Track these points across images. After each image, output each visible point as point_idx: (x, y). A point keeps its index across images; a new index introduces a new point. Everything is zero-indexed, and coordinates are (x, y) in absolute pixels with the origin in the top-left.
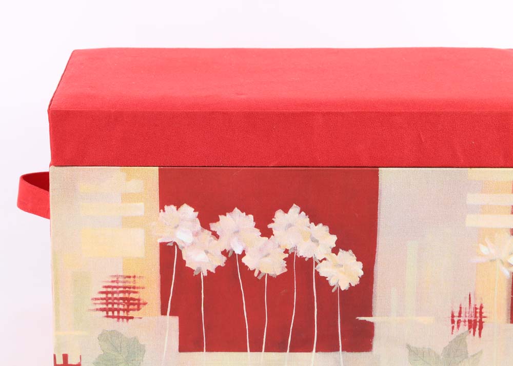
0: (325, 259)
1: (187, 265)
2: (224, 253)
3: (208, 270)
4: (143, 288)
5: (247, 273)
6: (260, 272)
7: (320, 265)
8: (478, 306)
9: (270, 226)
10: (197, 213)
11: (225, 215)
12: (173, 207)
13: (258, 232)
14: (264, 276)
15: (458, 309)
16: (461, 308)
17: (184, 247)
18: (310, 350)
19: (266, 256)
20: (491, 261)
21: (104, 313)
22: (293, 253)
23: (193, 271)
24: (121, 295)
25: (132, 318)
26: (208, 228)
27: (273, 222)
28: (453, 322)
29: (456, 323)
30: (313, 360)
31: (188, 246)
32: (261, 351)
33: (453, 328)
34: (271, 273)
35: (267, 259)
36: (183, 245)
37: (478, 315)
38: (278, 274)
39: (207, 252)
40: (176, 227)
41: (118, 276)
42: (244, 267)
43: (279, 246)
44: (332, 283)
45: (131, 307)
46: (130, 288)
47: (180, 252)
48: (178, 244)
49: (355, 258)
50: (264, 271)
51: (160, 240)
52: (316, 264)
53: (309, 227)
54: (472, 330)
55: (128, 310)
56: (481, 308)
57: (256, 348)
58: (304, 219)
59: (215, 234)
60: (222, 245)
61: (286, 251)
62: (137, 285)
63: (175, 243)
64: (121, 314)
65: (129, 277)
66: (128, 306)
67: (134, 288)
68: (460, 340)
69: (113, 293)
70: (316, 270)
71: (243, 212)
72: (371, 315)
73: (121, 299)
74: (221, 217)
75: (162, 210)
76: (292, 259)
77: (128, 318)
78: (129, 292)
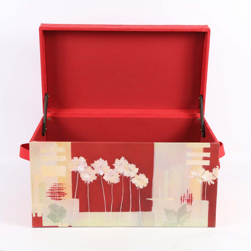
0: (134, 177)
1: (82, 180)
2: (96, 175)
3: (90, 181)
4: (65, 188)
5: (105, 182)
6: (110, 182)
7: (132, 179)
8: (191, 194)
9: (113, 165)
10: (86, 160)
11: (97, 161)
12: (77, 158)
13: (109, 167)
14: (112, 183)
15: (183, 195)
16: (184, 195)
17: (81, 173)
18: (129, 211)
19: (112, 176)
20: (195, 177)
21: (51, 198)
22: (122, 175)
23: (84, 182)
24: (57, 191)
25: (61, 199)
26: (90, 166)
27: (115, 163)
28: (181, 200)
29: (182, 200)
30: (130, 214)
31: (82, 173)
32: (110, 212)
33: (181, 202)
34: (114, 182)
35: (112, 177)
36: (81, 172)
37: (190, 197)
38: (117, 183)
39: (90, 175)
40: (78, 165)
41: (56, 184)
42: (104, 180)
43: (117, 172)
44: (137, 186)
45: (61, 195)
46: (60, 188)
47: (79, 175)
48: (79, 171)
49: (145, 176)
51: (72, 170)
52: (131, 179)
53: (128, 165)
54: (188, 203)
55: (60, 197)
56: (192, 194)
57: (108, 210)
58: (126, 162)
59: (92, 168)
60: (95, 172)
61: (120, 174)
62: (63, 187)
63: (77, 171)
64: (57, 198)
65: (60, 184)
66: (60, 195)
67: (62, 188)
68: (184, 207)
69: (54, 190)
70: (131, 181)
71: (103, 160)
72: (151, 198)
73: (57, 192)
74: (95, 161)
75: (72, 159)
76: (122, 177)
77: (60, 199)
78: (60, 190)
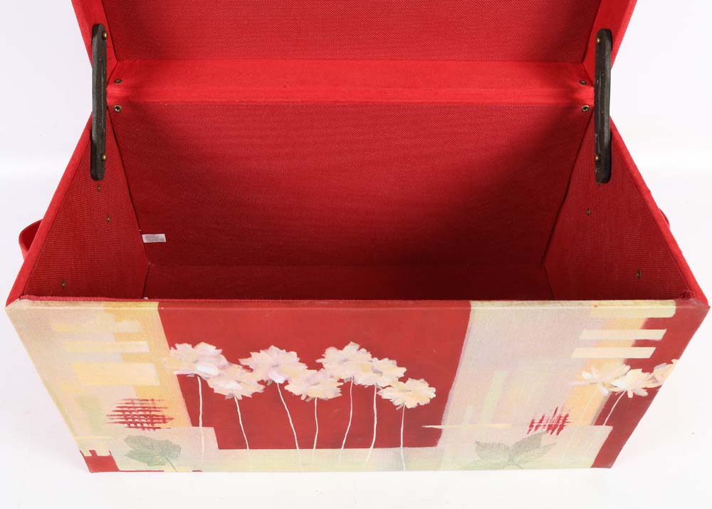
0: (389, 386)
1: (215, 392)
2: (261, 382)
3: (242, 395)
4: (165, 408)
5: (293, 399)
6: (307, 397)
7: (382, 390)
8: (564, 415)
9: (319, 361)
10: (220, 351)
11: (259, 352)
12: (188, 346)
13: (304, 366)
14: (314, 399)
15: (541, 418)
16: (543, 417)
17: (209, 378)
18: (368, 446)
19: (315, 384)
20: (592, 384)
21: (126, 425)
22: (349, 383)
23: (224, 396)
24: (141, 413)
25: (159, 428)
26: (238, 363)
27: (323, 357)
28: (531, 426)
29: (534, 427)
30: (370, 452)
31: (214, 377)
32: (313, 448)
33: (530, 430)
34: (322, 397)
35: (315, 387)
36: (207, 376)
37: (561, 421)
38: (330, 398)
39: (239, 382)
40: (196, 362)
41: (132, 400)
42: (288, 395)
43: (332, 377)
44: (396, 403)
45: (154, 421)
46: (150, 408)
47: (204, 383)
48: (201, 375)
49: (427, 384)
50: (312, 395)
51: (176, 373)
52: (378, 390)
53: (371, 361)
54: (550, 431)
55: (153, 423)
56: (567, 416)
57: (306, 444)
58: (365, 355)
59: (246, 368)
60: (259, 375)
61: (341, 381)
62: (157, 406)
63: (196, 375)
64: (145, 425)
65: (147, 400)
66: (152, 420)
67: (155, 408)
68: (538, 437)
69: (130, 412)
70: (377, 395)
71: (282, 349)
72: (440, 424)
73: (142, 415)
74: (253, 354)
75: (172, 348)
76: (346, 386)
77: (154, 428)
78: (150, 411)
